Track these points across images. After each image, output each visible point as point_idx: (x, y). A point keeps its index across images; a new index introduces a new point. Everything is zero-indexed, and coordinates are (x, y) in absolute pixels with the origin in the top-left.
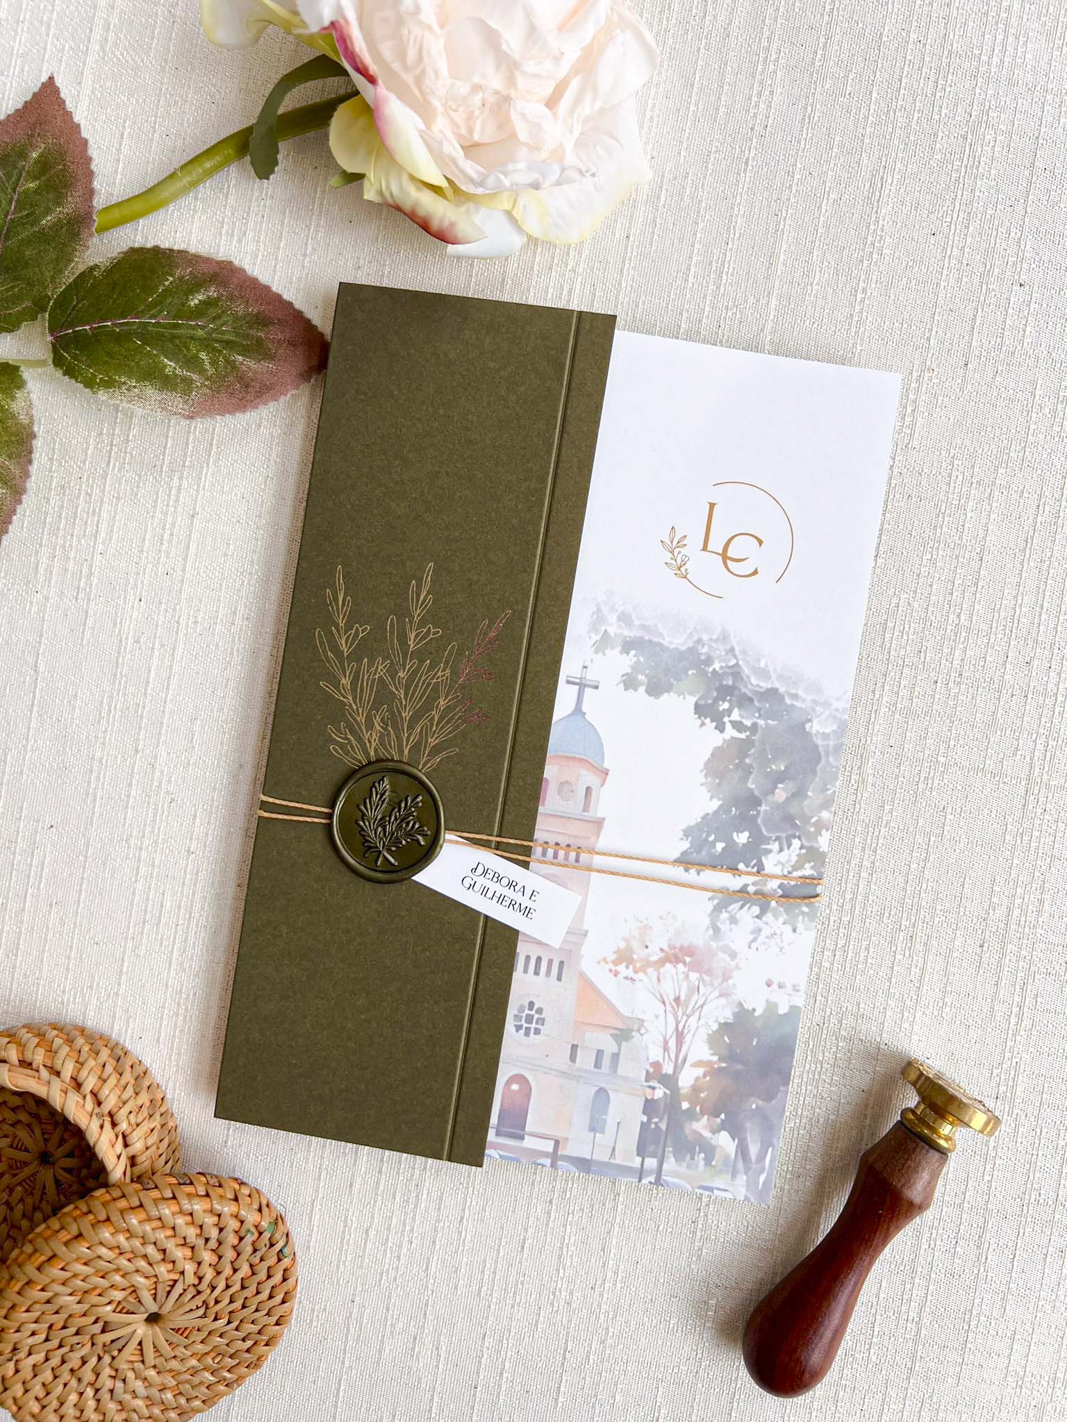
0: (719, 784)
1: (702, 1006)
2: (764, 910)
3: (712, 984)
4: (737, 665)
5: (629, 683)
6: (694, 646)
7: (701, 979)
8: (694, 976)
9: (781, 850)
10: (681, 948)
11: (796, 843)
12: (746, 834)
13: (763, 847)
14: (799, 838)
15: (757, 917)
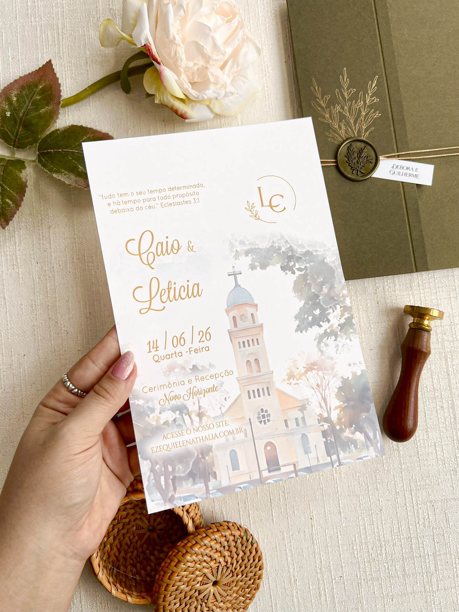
0: (301, 294)
1: (328, 384)
2: (336, 336)
3: (329, 374)
4: (291, 246)
5: (253, 267)
6: (272, 245)
7: (323, 373)
8: (320, 373)
9: (334, 311)
10: (311, 364)
11: (338, 306)
12: (318, 310)
13: (326, 312)
14: (339, 304)
15: (335, 340)
